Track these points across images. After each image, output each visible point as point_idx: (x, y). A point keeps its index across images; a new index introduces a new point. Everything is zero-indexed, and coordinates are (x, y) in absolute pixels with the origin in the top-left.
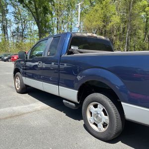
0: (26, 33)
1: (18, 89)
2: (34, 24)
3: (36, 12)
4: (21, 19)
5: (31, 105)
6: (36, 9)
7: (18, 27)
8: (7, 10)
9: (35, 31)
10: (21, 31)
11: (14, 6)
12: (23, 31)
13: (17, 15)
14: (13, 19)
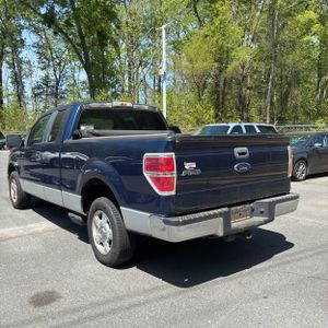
0: (64, 87)
1: (15, 201)
2: (80, 68)
3: (83, 44)
4: (53, 59)
5: (29, 226)
6: (82, 37)
7: (47, 77)
8: (22, 41)
9: (84, 82)
10: (53, 83)
11: (37, 31)
12: (57, 84)
13: (43, 50)
14: (34, 59)
